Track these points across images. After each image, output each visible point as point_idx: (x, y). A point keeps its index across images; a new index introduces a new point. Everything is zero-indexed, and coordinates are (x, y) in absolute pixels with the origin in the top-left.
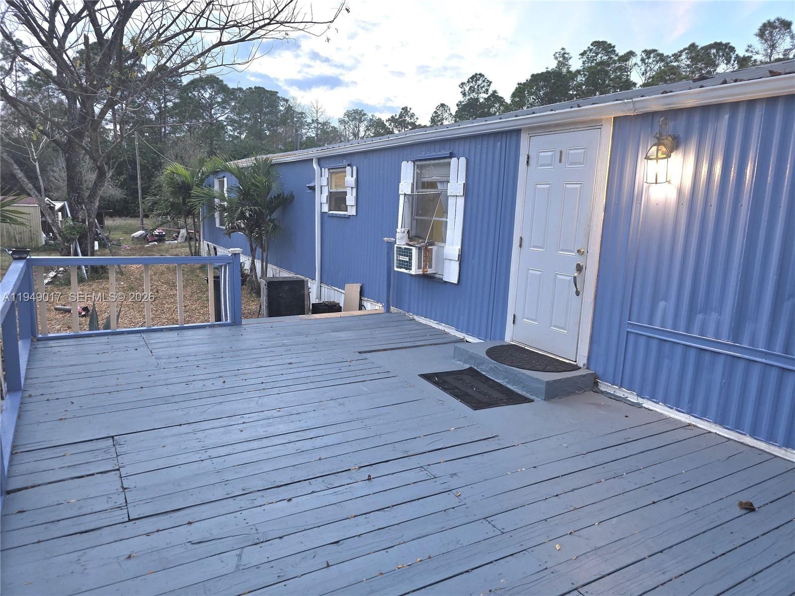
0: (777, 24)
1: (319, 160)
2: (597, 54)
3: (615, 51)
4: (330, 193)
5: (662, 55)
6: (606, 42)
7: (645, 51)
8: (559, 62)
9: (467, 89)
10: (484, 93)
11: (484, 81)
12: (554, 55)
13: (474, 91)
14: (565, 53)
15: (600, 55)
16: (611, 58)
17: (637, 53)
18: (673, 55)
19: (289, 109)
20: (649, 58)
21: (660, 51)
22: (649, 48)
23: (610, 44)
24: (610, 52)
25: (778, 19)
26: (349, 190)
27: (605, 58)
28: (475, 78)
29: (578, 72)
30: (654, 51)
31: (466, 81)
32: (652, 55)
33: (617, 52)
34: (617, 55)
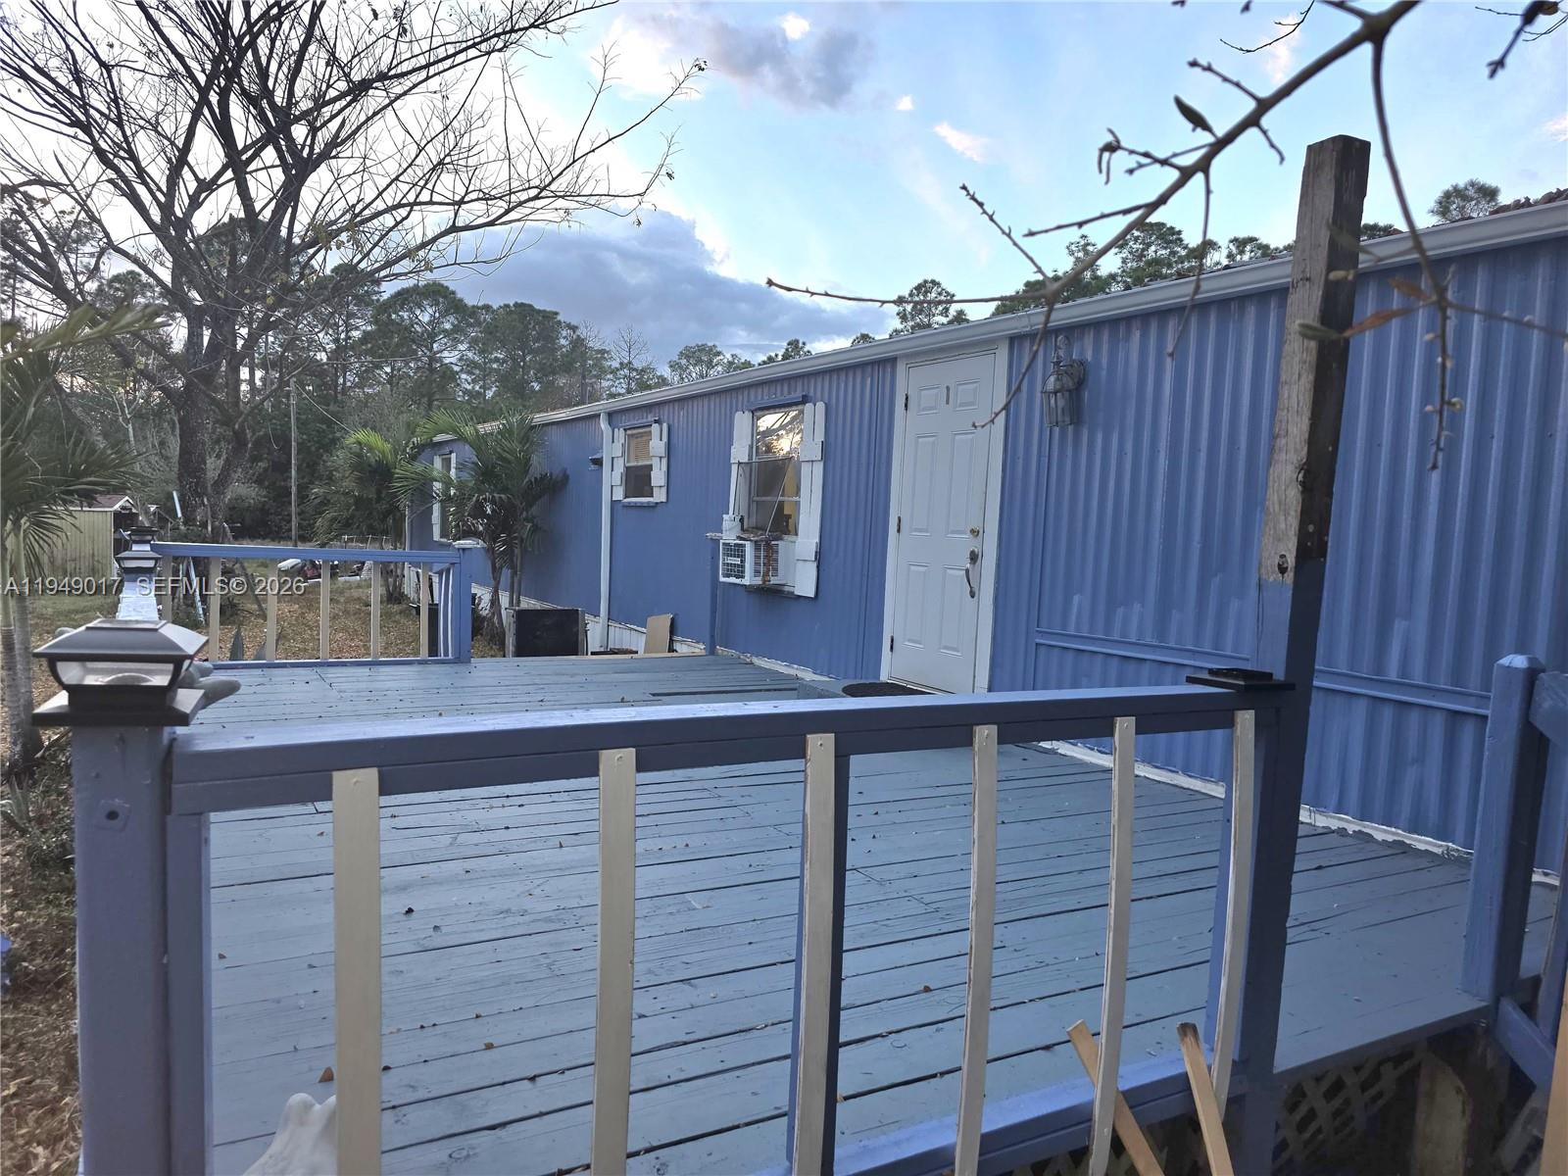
0: (1471, 192)
1: (610, 415)
2: (1149, 245)
3: (1181, 240)
4: (628, 469)
5: (1267, 247)
6: (1163, 225)
7: (1235, 240)
8: (1078, 259)
9: (909, 307)
10: (941, 314)
11: (940, 294)
12: (1068, 248)
13: (921, 312)
14: (1088, 244)
15: (1153, 248)
16: (1173, 253)
17: (1220, 244)
18: (1285, 248)
19: (578, 343)
20: (1242, 252)
21: (1264, 240)
22: (1242, 234)
23: (1172, 228)
24: (1171, 242)
25: (1472, 184)
26: (655, 462)
27: (1164, 252)
28: (923, 287)
29: (1113, 277)
30: (1252, 240)
31: (906, 293)
32: (1248, 248)
33: (1185, 242)
34: (1186, 247)
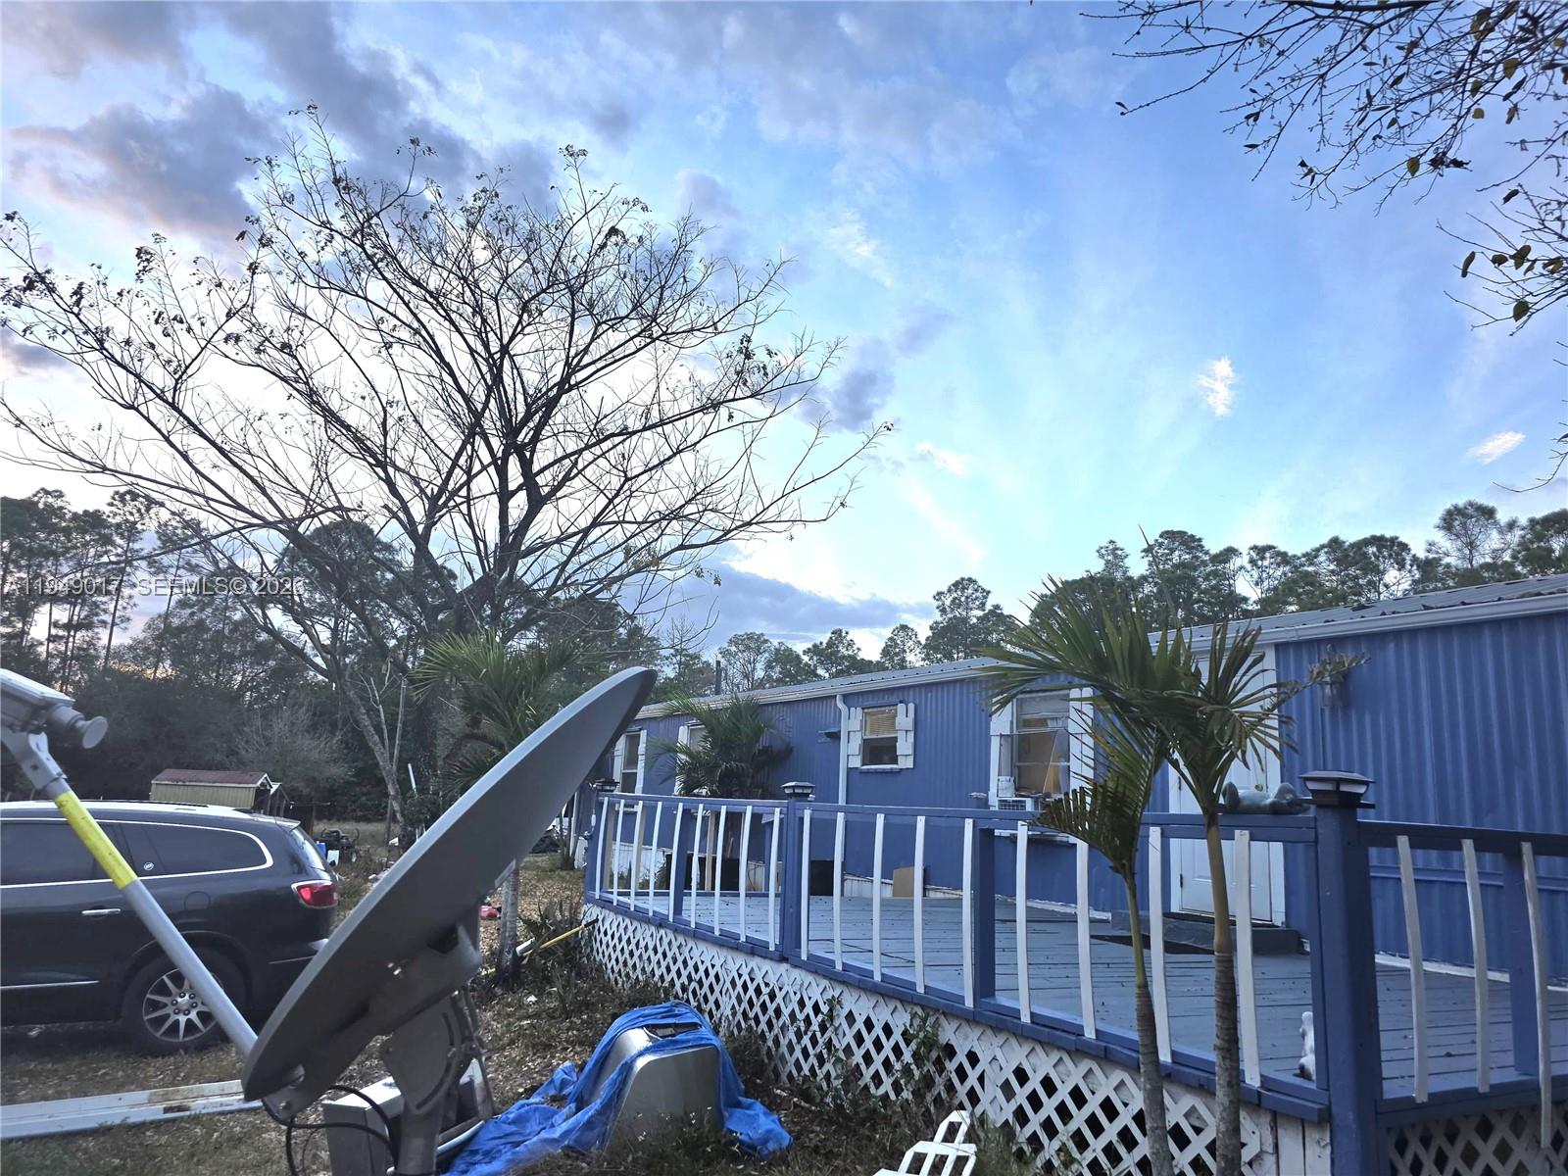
0: (1470, 511)
2: (1172, 551)
3: (1202, 547)
4: (865, 740)
5: (1284, 555)
6: (1185, 533)
7: (1254, 548)
8: (1108, 562)
9: (948, 602)
10: (978, 608)
11: (976, 590)
12: (1098, 551)
13: (959, 607)
14: (1117, 549)
15: (1177, 553)
16: (1197, 558)
17: (1241, 550)
18: (1304, 556)
19: (635, 632)
20: (1263, 558)
21: (1282, 548)
22: (1261, 543)
23: (1192, 536)
24: (1193, 548)
25: (1471, 504)
26: (901, 736)
27: (1187, 556)
28: (960, 585)
29: (1144, 578)
30: (1270, 547)
31: (945, 590)
32: (1268, 555)
33: (1206, 548)
34: (1207, 553)
